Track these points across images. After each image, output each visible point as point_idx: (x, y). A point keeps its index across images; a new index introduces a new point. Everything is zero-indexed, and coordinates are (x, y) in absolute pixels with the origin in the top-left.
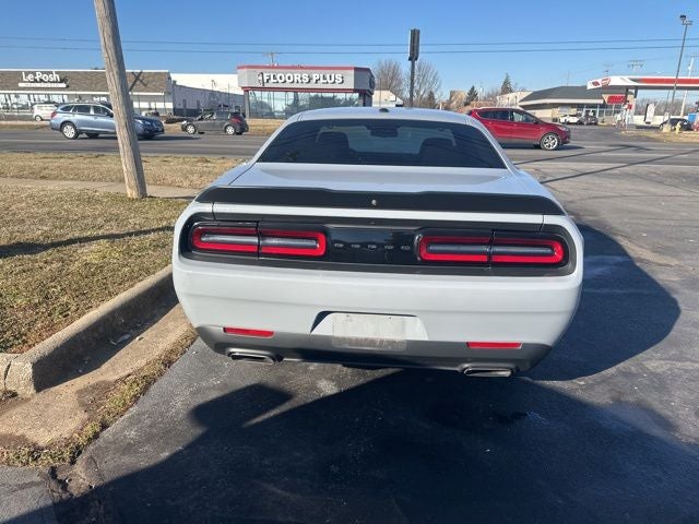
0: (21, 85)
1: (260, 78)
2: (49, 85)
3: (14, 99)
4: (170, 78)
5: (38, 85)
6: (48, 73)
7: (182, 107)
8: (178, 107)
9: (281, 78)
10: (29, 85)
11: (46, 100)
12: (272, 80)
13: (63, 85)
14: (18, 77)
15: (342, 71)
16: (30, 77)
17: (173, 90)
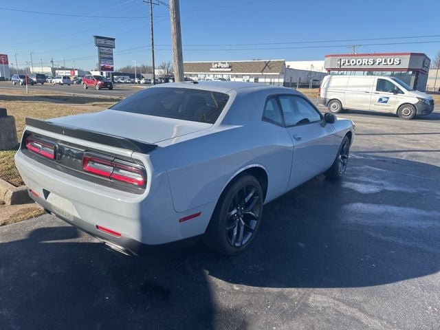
0: (211, 70)
1: (339, 63)
2: (223, 70)
3: (207, 77)
4: (284, 64)
5: (219, 70)
6: (224, 63)
7: (289, 81)
8: (287, 81)
9: (353, 62)
10: (215, 70)
11: (221, 77)
12: (347, 64)
13: (230, 70)
14: (210, 65)
15: (400, 56)
16: (216, 65)
17: (285, 71)
